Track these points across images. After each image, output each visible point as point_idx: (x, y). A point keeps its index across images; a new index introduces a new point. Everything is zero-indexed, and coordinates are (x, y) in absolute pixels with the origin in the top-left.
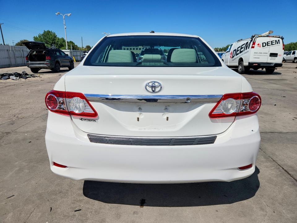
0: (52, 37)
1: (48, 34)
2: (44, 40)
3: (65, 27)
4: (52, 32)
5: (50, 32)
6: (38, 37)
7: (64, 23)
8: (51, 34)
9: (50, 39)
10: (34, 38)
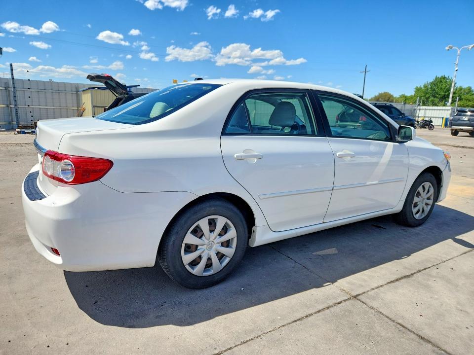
0: (446, 87)
1: (441, 81)
2: (431, 92)
3: (457, 69)
4: (450, 77)
5: (445, 78)
6: (422, 87)
7: (457, 62)
8: (446, 82)
9: (441, 88)
10: (415, 89)
